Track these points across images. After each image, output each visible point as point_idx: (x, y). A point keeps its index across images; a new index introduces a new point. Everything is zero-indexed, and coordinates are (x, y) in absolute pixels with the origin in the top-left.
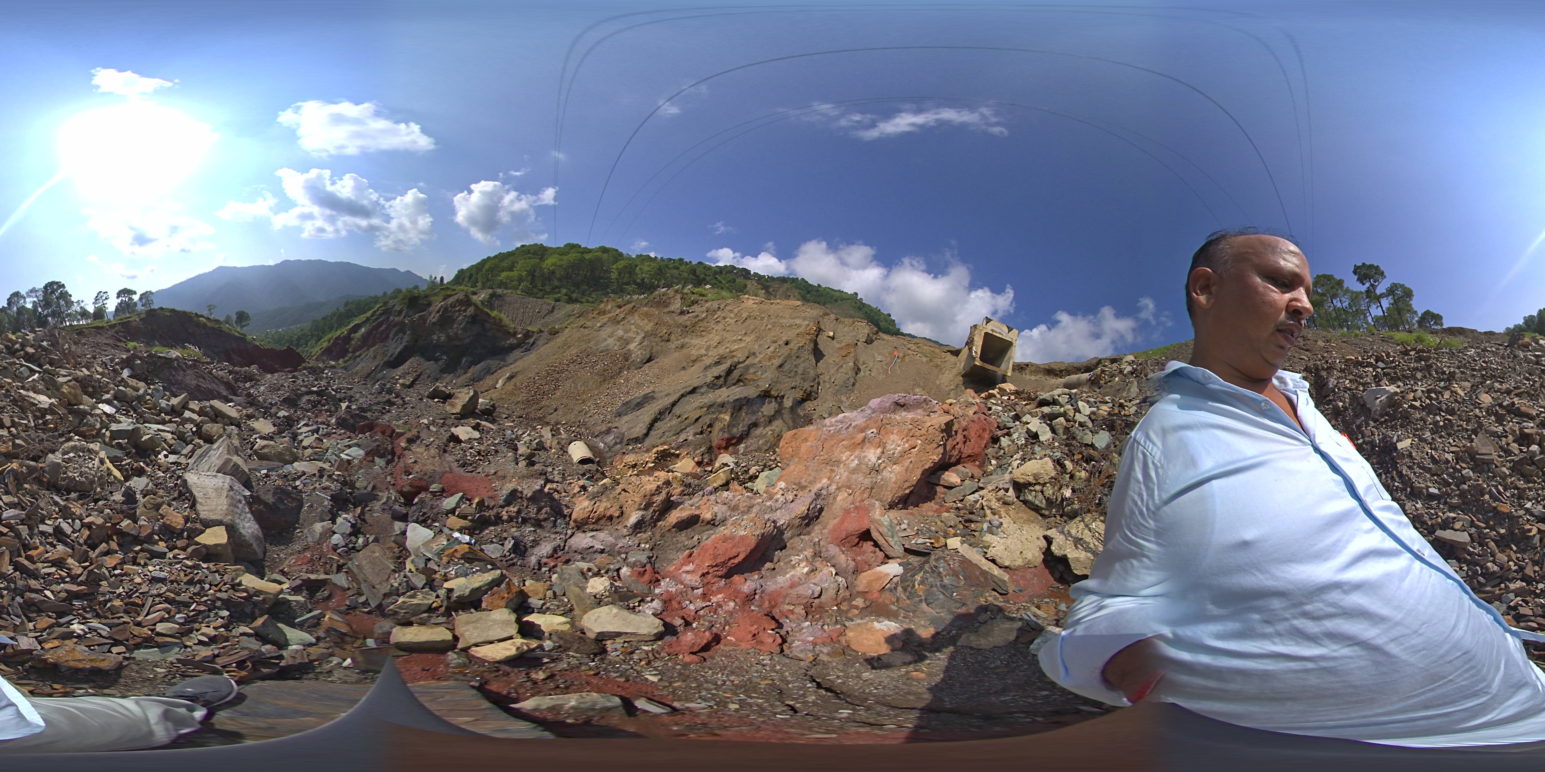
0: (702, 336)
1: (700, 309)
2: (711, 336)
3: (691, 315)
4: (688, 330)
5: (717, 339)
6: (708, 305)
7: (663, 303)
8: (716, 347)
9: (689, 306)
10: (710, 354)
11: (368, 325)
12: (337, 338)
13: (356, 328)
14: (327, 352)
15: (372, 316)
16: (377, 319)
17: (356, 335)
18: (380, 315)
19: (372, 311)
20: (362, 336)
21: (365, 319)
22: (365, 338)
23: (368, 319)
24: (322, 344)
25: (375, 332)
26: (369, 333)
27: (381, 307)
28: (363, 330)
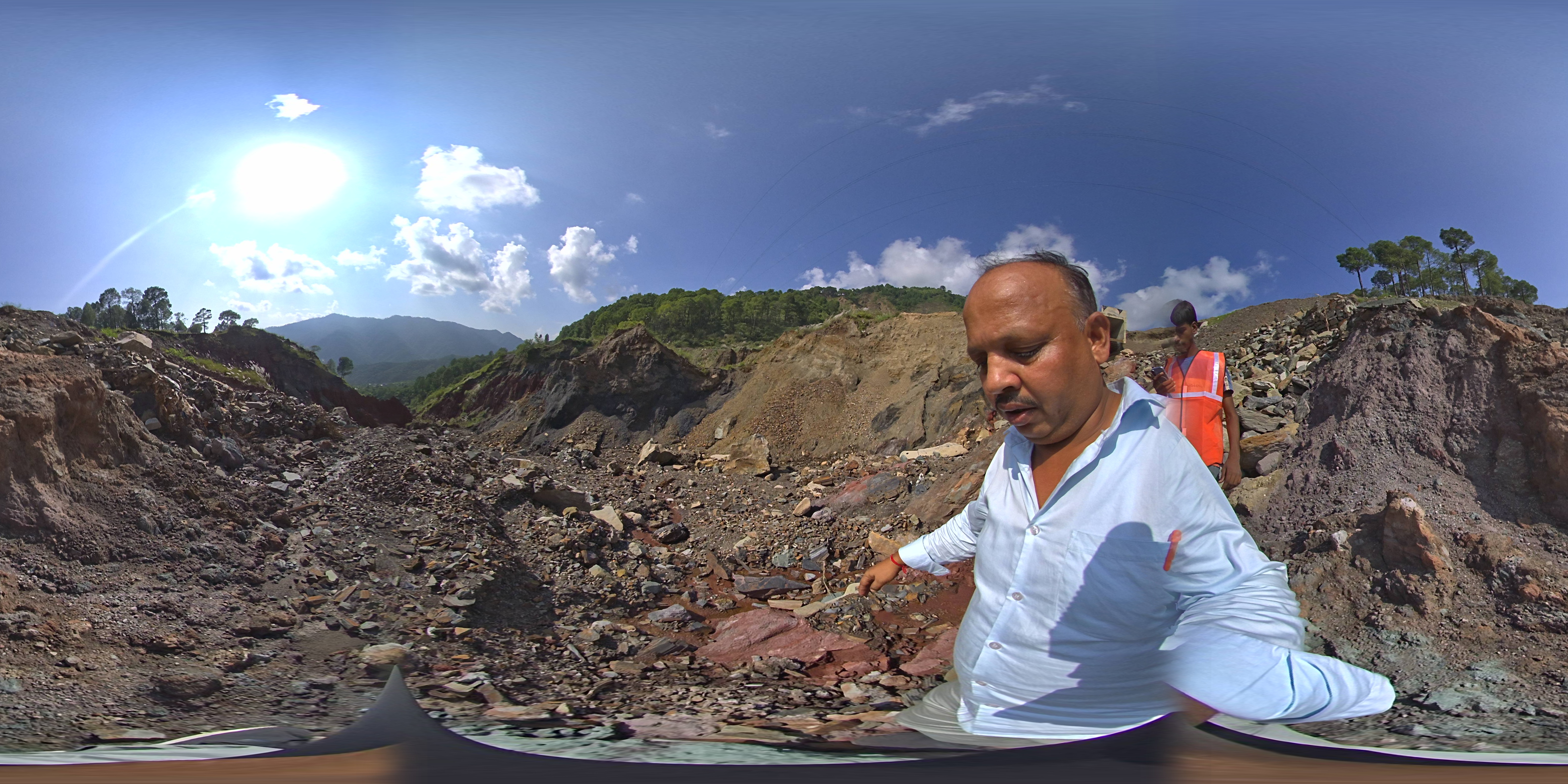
0: (888, 353)
1: (874, 331)
2: (897, 352)
3: (871, 336)
4: (876, 348)
5: (905, 353)
6: (880, 325)
7: (840, 328)
8: (908, 360)
9: (864, 329)
10: (907, 366)
11: (484, 381)
12: (448, 395)
13: (470, 384)
14: (437, 410)
15: (488, 371)
16: (493, 375)
17: (470, 391)
18: (498, 369)
19: (488, 366)
20: (478, 392)
21: (480, 374)
22: (481, 396)
23: (484, 374)
24: (429, 401)
25: (492, 389)
26: (485, 390)
27: (498, 361)
28: (479, 386)
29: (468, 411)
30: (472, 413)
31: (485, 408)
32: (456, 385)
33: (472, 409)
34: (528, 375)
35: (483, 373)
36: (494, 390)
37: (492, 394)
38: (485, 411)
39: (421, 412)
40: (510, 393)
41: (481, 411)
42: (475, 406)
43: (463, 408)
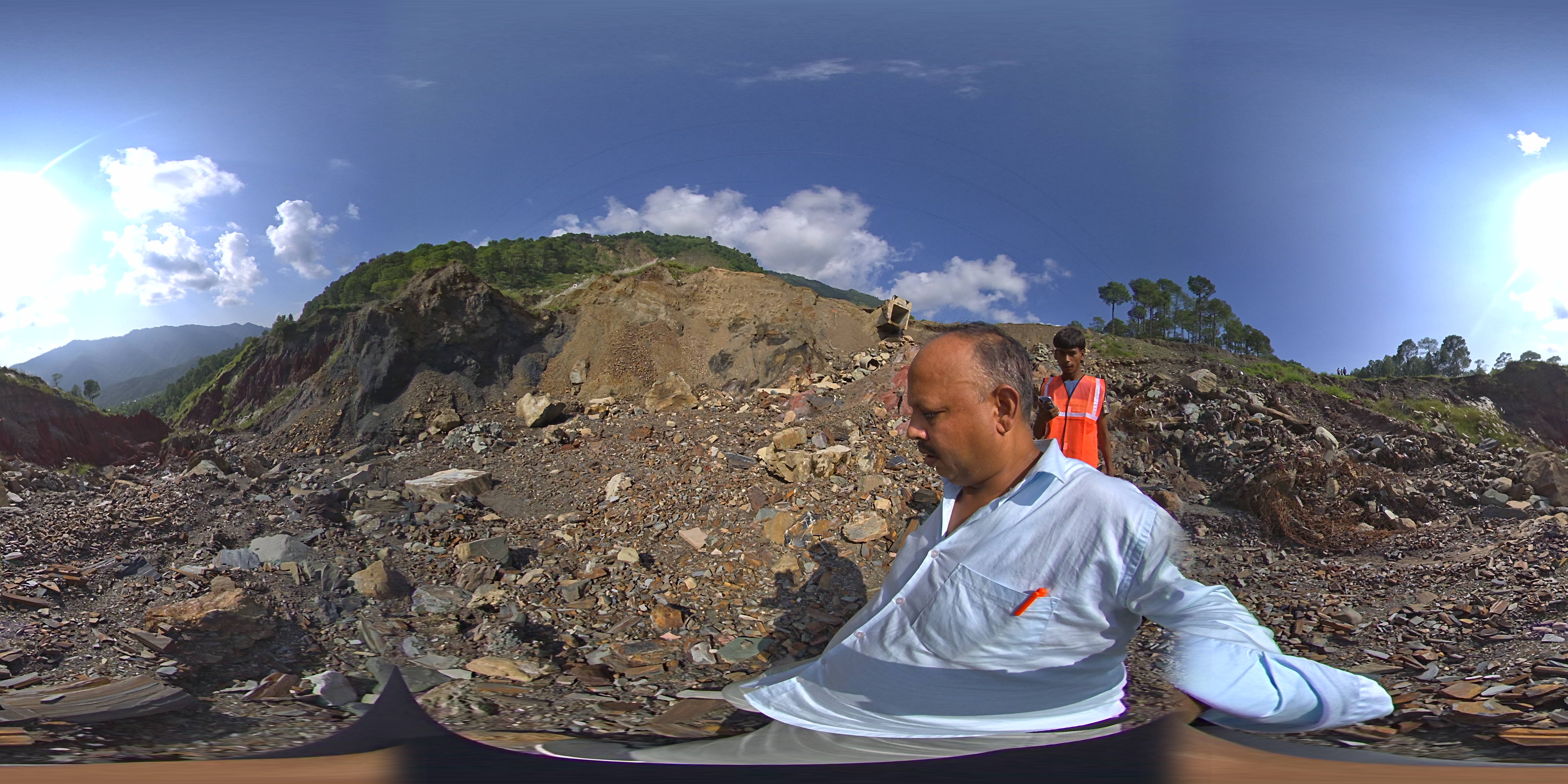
11: (241, 372)
12: (204, 395)
13: (226, 378)
14: (195, 414)
15: (243, 359)
16: (250, 362)
17: (227, 386)
18: (253, 356)
19: (242, 354)
20: (237, 385)
21: (234, 365)
22: (241, 388)
23: (239, 364)
24: (184, 406)
25: (252, 378)
26: (245, 381)
27: (251, 347)
28: (236, 377)
29: (230, 407)
30: (236, 409)
31: (249, 401)
32: (211, 383)
33: (235, 405)
34: (288, 355)
35: (237, 363)
36: (255, 379)
37: (253, 383)
38: (251, 403)
39: (178, 421)
40: (274, 378)
41: (245, 404)
42: (237, 401)
43: (225, 406)
